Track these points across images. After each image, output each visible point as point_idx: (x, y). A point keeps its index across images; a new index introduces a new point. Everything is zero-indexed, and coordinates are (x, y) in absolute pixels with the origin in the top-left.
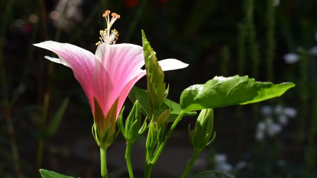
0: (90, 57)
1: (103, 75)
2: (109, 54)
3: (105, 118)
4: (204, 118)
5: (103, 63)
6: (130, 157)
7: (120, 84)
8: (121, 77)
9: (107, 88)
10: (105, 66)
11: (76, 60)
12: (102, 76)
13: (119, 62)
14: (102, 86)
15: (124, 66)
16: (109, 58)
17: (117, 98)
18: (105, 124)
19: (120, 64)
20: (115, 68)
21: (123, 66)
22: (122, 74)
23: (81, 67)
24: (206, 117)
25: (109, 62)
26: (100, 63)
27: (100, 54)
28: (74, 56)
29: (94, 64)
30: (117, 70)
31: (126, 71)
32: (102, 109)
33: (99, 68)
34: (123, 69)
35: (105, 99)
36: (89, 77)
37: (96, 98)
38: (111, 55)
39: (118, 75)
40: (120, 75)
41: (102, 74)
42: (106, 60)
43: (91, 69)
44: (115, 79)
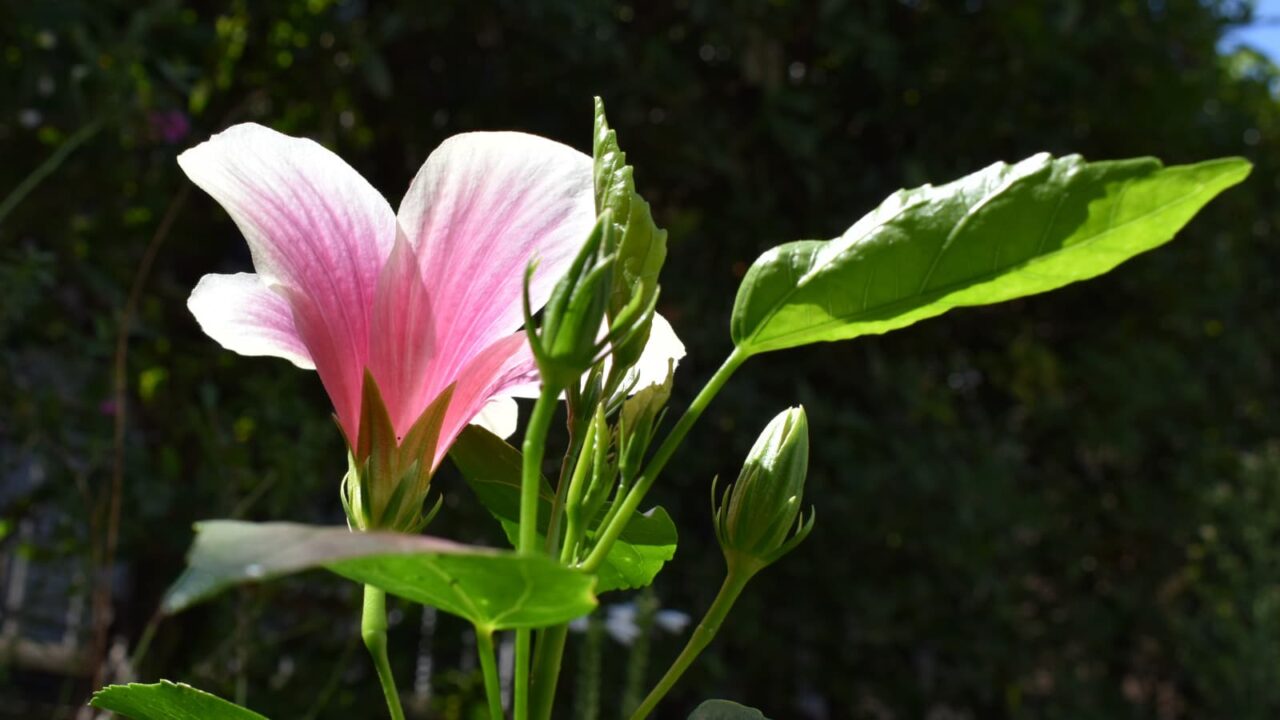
0: (375, 222)
1: (411, 295)
2: (451, 211)
3: (396, 444)
4: (781, 443)
5: (421, 246)
6: (542, 449)
7: (462, 344)
8: (471, 320)
9: (418, 347)
10: (425, 262)
11: (321, 239)
12: (407, 297)
13: (477, 254)
14: (402, 337)
15: (489, 278)
16: (447, 231)
17: (450, 387)
18: (393, 462)
19: (478, 265)
20: (456, 278)
21: (484, 279)
22: (477, 310)
23: (334, 270)
24: (786, 442)
25: (442, 246)
26: (408, 246)
27: (419, 209)
28: (317, 219)
29: (385, 250)
30: (462, 288)
31: (491, 299)
32: (391, 418)
33: (402, 268)
34: (483, 291)
35: (403, 383)
36: (355, 310)
37: (373, 374)
38: (455, 215)
39: (464, 308)
40: (468, 311)
41: (408, 289)
42: (434, 236)
43: (367, 275)
44: (449, 320)
